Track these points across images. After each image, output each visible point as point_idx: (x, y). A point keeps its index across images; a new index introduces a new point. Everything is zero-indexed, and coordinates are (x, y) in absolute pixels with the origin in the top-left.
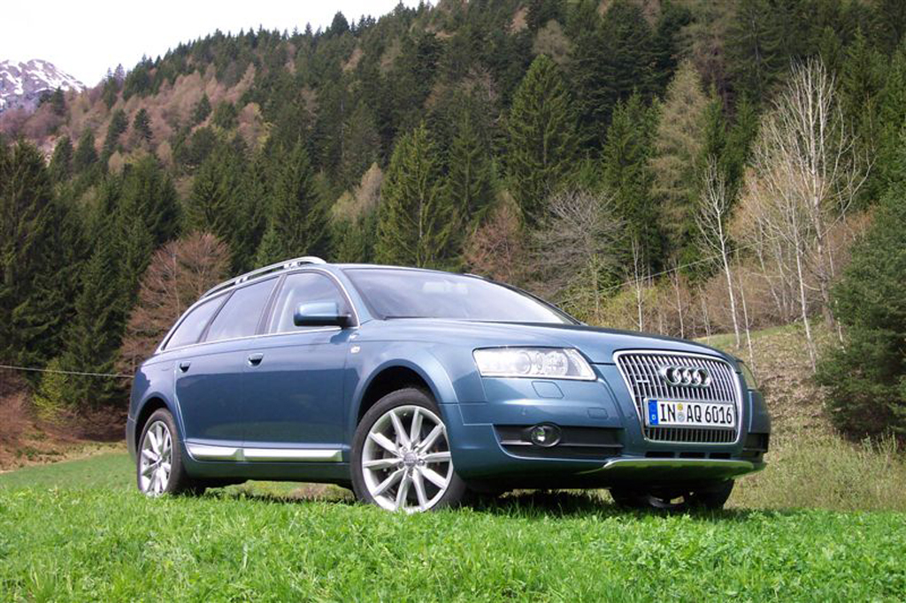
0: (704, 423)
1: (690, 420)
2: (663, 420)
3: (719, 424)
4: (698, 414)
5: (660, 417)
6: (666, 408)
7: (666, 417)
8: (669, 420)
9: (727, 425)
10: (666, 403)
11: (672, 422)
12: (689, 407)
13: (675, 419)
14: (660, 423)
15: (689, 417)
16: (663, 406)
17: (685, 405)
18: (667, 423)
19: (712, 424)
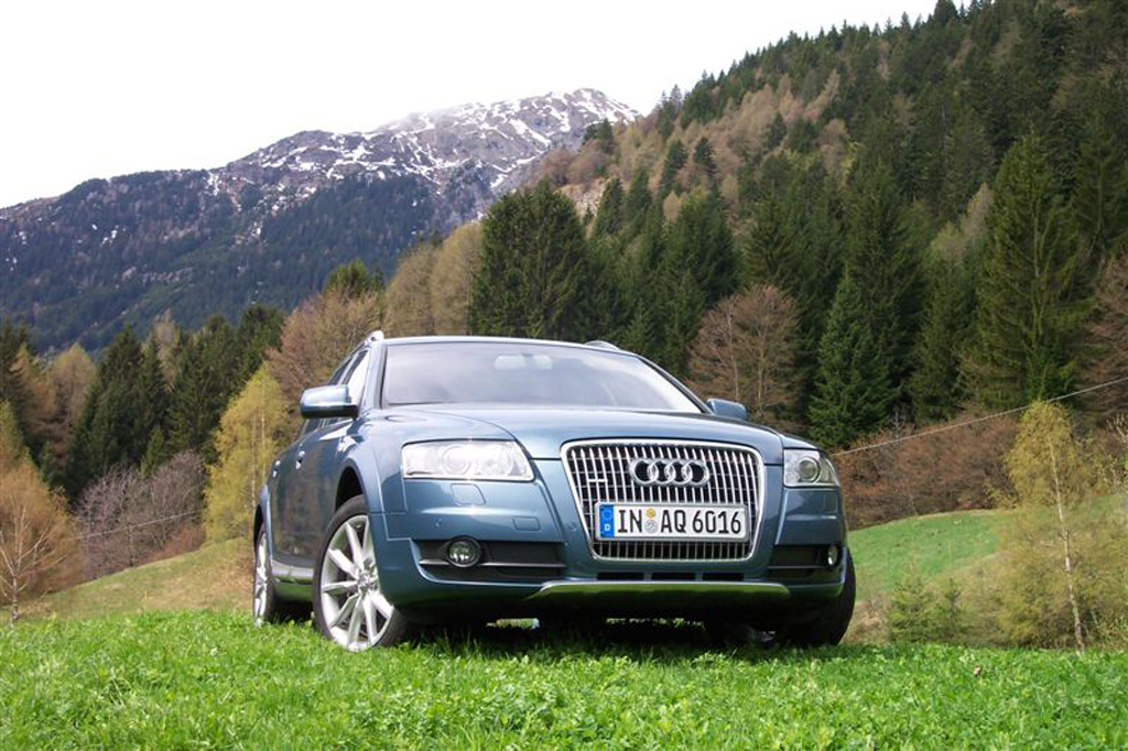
0: (690, 533)
1: (666, 530)
2: (623, 530)
3: (716, 535)
4: (680, 522)
5: (617, 526)
6: (627, 516)
7: (627, 527)
8: (632, 530)
9: (731, 535)
10: (628, 509)
11: (636, 533)
12: (666, 512)
13: (640, 530)
14: (617, 534)
15: (663, 526)
16: (622, 512)
17: (659, 511)
18: (629, 534)
19: (704, 534)
